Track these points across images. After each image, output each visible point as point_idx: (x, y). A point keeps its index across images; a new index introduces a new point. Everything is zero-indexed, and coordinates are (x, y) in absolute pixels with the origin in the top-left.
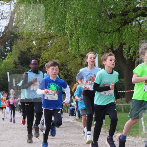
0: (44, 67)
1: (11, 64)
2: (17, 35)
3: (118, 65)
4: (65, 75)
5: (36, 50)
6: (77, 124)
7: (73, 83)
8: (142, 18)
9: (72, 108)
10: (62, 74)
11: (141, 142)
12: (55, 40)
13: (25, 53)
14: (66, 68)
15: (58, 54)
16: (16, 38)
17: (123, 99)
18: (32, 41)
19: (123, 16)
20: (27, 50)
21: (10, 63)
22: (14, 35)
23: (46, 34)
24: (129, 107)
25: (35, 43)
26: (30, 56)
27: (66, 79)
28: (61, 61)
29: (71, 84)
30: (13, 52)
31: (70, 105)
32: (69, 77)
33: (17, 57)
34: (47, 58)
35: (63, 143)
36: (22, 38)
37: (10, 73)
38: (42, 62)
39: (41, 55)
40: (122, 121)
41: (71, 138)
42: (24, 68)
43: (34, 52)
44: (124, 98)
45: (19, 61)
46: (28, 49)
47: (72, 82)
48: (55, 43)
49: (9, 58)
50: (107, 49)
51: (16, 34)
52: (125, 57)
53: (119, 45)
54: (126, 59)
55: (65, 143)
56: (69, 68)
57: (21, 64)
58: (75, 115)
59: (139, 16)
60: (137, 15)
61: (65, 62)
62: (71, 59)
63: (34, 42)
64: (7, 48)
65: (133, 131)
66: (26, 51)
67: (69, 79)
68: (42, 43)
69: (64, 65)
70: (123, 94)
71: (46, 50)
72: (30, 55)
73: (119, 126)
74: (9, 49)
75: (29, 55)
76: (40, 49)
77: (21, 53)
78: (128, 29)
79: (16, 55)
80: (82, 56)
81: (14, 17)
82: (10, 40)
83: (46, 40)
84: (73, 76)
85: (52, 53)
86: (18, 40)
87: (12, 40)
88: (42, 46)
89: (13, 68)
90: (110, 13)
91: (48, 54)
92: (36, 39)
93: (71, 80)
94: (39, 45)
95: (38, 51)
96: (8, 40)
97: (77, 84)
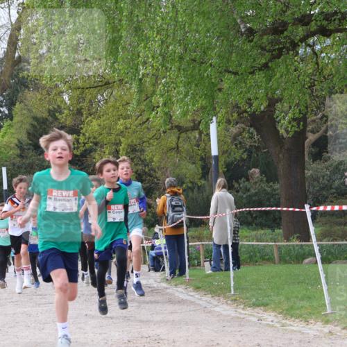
0: (88, 156)
1: (11, 149)
2: (25, 81)
3: (265, 150)
4: (139, 175)
5: (70, 115)
6: (168, 291)
7: (157, 193)
8: (322, 38)
9: (155, 253)
11: (322, 335)
12: (116, 91)
13: (44, 121)
14: (142, 157)
15: (120, 125)
16: (23, 88)
17: (277, 231)
18: (61, 93)
19: (277, 34)
20: (50, 115)
21: (8, 146)
22: (19, 80)
23: (94, 77)
24: (290, 249)
25: (67, 99)
28: (130, 141)
29: (153, 195)
30: (16, 119)
31: (150, 245)
32: (148, 178)
33: (25, 130)
34: (95, 134)
35: (137, 335)
36: (37, 88)
37: (8, 170)
38: (85, 144)
39: (82, 126)
40: (275, 283)
41: (154, 325)
43: (66, 119)
44: (280, 229)
45: (30, 142)
46: (52, 113)
47: (155, 192)
48: (116, 99)
49: (5, 133)
50: (238, 112)
51: (23, 77)
53: (267, 104)
54: (283, 136)
56: (147, 158)
57: (35, 149)
58: (164, 270)
59: (313, 34)
60: (309, 33)
61: (140, 144)
62: (153, 136)
63: (66, 97)
64: (2, 109)
65: (302, 307)
66: (47, 119)
67: (148, 185)
68: (84, 99)
69: (137, 151)
70: (276, 219)
71: (92, 116)
73: (268, 296)
74: (7, 112)
76: (79, 112)
77: (36, 123)
78: (287, 66)
79: (23, 126)
80: (179, 128)
81: (19, 38)
82: (8, 91)
83: (94, 91)
84: (157, 176)
85: (107, 121)
86: (26, 91)
87: (14, 93)
88: (85, 105)
89: (14, 158)
90: (245, 27)
91: (100, 125)
92: (71, 89)
93: (153, 185)
94: (78, 103)
95: (74, 118)
96: (5, 91)
97: (168, 195)
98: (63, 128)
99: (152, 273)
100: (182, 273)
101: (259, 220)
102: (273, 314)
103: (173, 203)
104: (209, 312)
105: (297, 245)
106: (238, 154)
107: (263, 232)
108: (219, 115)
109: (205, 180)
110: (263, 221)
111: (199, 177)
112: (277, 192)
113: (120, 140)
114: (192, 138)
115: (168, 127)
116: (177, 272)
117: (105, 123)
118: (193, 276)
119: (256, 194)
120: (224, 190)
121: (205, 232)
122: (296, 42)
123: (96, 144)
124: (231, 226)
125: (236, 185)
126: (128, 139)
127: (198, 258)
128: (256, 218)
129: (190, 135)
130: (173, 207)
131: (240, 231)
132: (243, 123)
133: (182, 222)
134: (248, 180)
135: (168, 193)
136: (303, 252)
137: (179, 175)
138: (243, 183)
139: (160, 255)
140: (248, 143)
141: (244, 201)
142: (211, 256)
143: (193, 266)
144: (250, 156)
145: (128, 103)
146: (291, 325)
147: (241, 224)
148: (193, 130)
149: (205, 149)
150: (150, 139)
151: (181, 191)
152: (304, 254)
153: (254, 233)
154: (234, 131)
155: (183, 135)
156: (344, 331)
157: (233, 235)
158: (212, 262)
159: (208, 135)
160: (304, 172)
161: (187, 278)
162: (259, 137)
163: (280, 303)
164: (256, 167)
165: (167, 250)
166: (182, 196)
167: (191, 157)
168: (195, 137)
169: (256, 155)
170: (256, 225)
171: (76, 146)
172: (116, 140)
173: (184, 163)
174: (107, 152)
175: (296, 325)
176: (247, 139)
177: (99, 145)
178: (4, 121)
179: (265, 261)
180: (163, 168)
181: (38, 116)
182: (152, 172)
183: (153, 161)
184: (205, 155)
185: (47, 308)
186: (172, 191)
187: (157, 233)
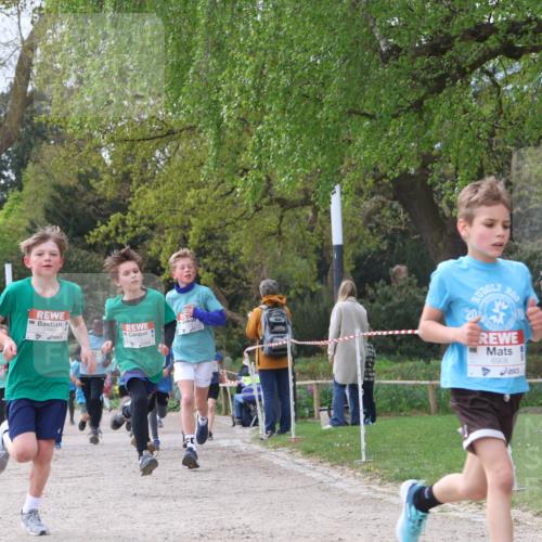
0: (139, 247)
1: (19, 236)
2: (43, 128)
3: (416, 237)
4: (220, 275)
5: (112, 182)
6: (263, 457)
7: (247, 303)
8: (506, 61)
9: (243, 399)
10: (208, 271)
12: (184, 145)
13: (71, 192)
14: (223, 247)
15: (190, 198)
16: (39, 140)
18: (98, 148)
19: (436, 55)
20: (80, 181)
21: (14, 231)
22: (33, 128)
23: (151, 123)
25: (108, 156)
26: (89, 204)
27: (224, 290)
28: (205, 221)
29: (241, 308)
30: (27, 188)
31: (236, 385)
32: (234, 280)
34: (151, 212)
35: (213, 526)
36: (60, 139)
37: (14, 268)
38: (134, 227)
39: (131, 199)
40: (431, 445)
41: (242, 509)
43: (105, 188)
44: (438, 359)
46: (84, 179)
47: (244, 301)
48: (184, 157)
49: (11, 210)
50: (374, 177)
51: (40, 124)
52: (441, 208)
53: (420, 164)
54: (444, 214)
55: (219, 527)
56: (231, 248)
58: (256, 424)
59: (493, 55)
60: (487, 54)
61: (221, 228)
62: (242, 215)
63: (105, 155)
66: (76, 188)
67: (233, 291)
68: (133, 157)
69: (217, 238)
71: (147, 184)
72: (90, 200)
73: (419, 465)
74: (13, 178)
75: (85, 202)
76: (127, 177)
77: (58, 195)
78: (452, 105)
79: (39, 199)
80: (282, 203)
81: (34, 62)
82: (16, 145)
83: (150, 145)
84: (248, 276)
85: (169, 192)
86: (45, 144)
87: (24, 147)
88: (135, 166)
90: (387, 43)
91: (157, 198)
92: (114, 142)
93: (240, 292)
94: (125, 163)
95: (119, 186)
96: (11, 144)
97: (264, 307)
98: (100, 201)
99: (238, 428)
100: (285, 428)
101: (405, 346)
103: (272, 319)
104: (328, 490)
106: (374, 243)
107: (411, 364)
108: (345, 181)
109: (322, 283)
110: (412, 348)
111: (314, 277)
113: (189, 222)
114: (303, 217)
115: (265, 200)
116: (278, 427)
117: (166, 194)
118: (303, 433)
119: (401, 306)
120: (352, 298)
121: (322, 365)
123: (152, 227)
124: (361, 355)
125: (370, 292)
126: (202, 219)
127: (310, 406)
128: (400, 342)
129: (299, 213)
130: (272, 326)
131: (376, 362)
132: (383, 194)
134: (389, 282)
135: (264, 303)
137: (280, 276)
138: (382, 288)
140: (391, 225)
141: (383, 316)
142: (330, 402)
143: (303, 417)
144: (391, 246)
145: (202, 164)
146: (455, 510)
147: (377, 352)
148: (303, 205)
149: (321, 235)
150: (237, 219)
151: (284, 301)
153: (399, 365)
154: (368, 206)
155: (289, 213)
156: (537, 519)
157: (364, 369)
158: (332, 412)
159: (328, 212)
161: (293, 436)
162: (407, 215)
164: (403, 263)
165: (262, 393)
166: (286, 308)
167: (301, 247)
168: (307, 217)
169: (401, 245)
170: (401, 353)
171: (120, 231)
172: (183, 221)
173: (290, 256)
174: (170, 240)
175: (462, 510)
176: (388, 218)
177: (157, 230)
178: (10, 191)
179: (414, 410)
180: (257, 265)
181: (63, 183)
182: (240, 272)
183: (241, 254)
184: (322, 244)
185: (74, 484)
186: (270, 301)
187: (246, 367)
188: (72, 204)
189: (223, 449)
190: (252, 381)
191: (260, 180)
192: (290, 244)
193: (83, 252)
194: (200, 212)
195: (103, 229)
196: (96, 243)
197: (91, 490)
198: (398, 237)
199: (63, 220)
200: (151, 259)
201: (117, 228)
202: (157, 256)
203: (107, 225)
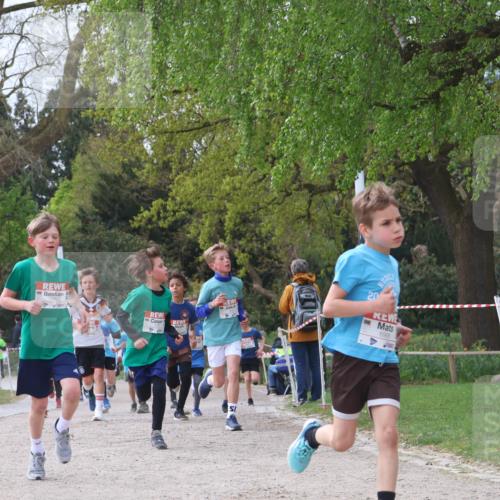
0: (179, 230)
1: (69, 221)
2: (90, 122)
3: (435, 219)
4: (254, 255)
5: (153, 170)
6: (296, 422)
7: (280, 281)
9: (277, 369)
10: (243, 251)
12: (219, 135)
13: (117, 180)
14: (257, 230)
15: (226, 185)
16: (86, 132)
17: (453, 335)
18: (140, 139)
19: (452, 50)
20: (124, 170)
21: (65, 216)
22: (80, 122)
23: (188, 116)
24: (472, 361)
25: (149, 147)
26: (133, 191)
27: (258, 269)
28: (239, 206)
29: (274, 285)
30: (76, 177)
31: (270, 356)
32: (267, 260)
33: (89, 196)
34: (190, 198)
35: (251, 486)
36: (106, 131)
37: (65, 250)
38: (174, 212)
39: (171, 186)
40: (452, 411)
41: (277, 471)
42: (113, 231)
43: (147, 176)
44: (458, 332)
45: (97, 210)
46: (127, 168)
47: (276, 279)
48: (219, 147)
49: (61, 198)
50: (395, 164)
51: (87, 118)
52: (458, 192)
53: (438, 151)
54: (460, 197)
55: (256, 487)
56: (264, 230)
57: (103, 220)
58: (289, 392)
61: (254, 212)
62: (273, 200)
63: (147, 146)
64: (56, 164)
66: (120, 176)
67: (266, 270)
68: (172, 147)
69: (250, 222)
70: (452, 318)
71: (185, 172)
72: (133, 188)
73: (441, 430)
74: (63, 168)
75: (129, 189)
76: (166, 166)
77: (103, 182)
79: (87, 187)
80: (311, 188)
82: (65, 138)
83: (187, 136)
84: (279, 256)
85: (206, 180)
86: (91, 136)
87: (73, 139)
88: (174, 156)
89: (75, 233)
90: (406, 40)
91: (195, 185)
92: (154, 133)
93: (273, 271)
94: (165, 153)
95: (159, 175)
96: (60, 137)
98: (143, 189)
99: (273, 397)
101: (426, 320)
102: (449, 455)
103: (303, 296)
104: (356, 453)
105: (482, 356)
107: (432, 336)
108: (368, 168)
110: (433, 321)
112: (452, 279)
113: (225, 207)
114: (330, 201)
115: (294, 186)
116: (309, 395)
117: (203, 181)
119: (422, 282)
122: (480, 61)
123: (191, 212)
126: (236, 204)
128: (422, 316)
129: (326, 197)
130: (303, 302)
132: (403, 179)
133: (315, 323)
134: (410, 261)
135: (295, 281)
136: (491, 365)
137: (310, 256)
138: (403, 266)
139: (284, 371)
140: (411, 208)
141: (405, 292)
144: (412, 227)
145: (236, 153)
146: (475, 471)
148: (329, 191)
149: (347, 217)
150: (269, 204)
151: (314, 278)
152: (493, 369)
153: (421, 337)
155: (318, 198)
160: (492, 251)
161: (324, 403)
162: (426, 198)
163: (458, 439)
164: (422, 243)
165: (294, 364)
166: (316, 286)
167: (328, 229)
168: (334, 201)
169: (421, 226)
170: (423, 326)
171: (161, 215)
172: (219, 206)
173: (319, 237)
174: (207, 223)
175: (481, 471)
176: (408, 201)
177: (196, 214)
178: (60, 180)
179: (436, 379)
180: (288, 246)
181: (108, 172)
182: (273, 252)
183: (273, 235)
184: (348, 226)
185: (122, 448)
186: (301, 279)
187: (279, 339)
188: (117, 191)
189: (259, 415)
190: (285, 352)
191: (289, 167)
192: (318, 226)
193: (128, 236)
194: (235, 197)
195: (146, 214)
196: (140, 227)
197: (138, 453)
198: (419, 219)
199: (109, 206)
200: (190, 241)
201: (159, 213)
202: (196, 238)
203: (149, 210)
